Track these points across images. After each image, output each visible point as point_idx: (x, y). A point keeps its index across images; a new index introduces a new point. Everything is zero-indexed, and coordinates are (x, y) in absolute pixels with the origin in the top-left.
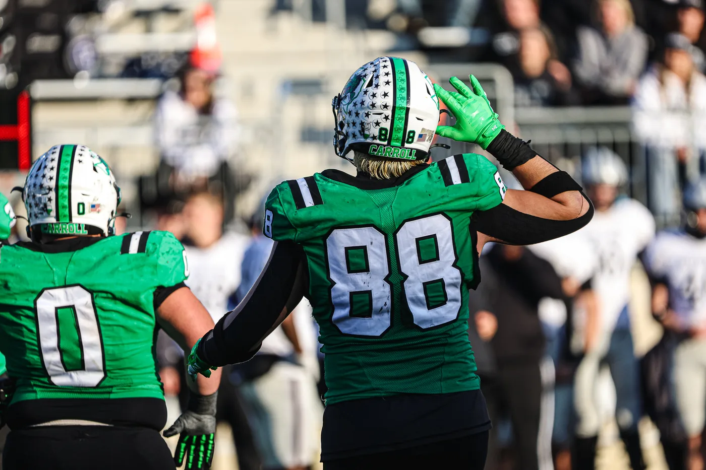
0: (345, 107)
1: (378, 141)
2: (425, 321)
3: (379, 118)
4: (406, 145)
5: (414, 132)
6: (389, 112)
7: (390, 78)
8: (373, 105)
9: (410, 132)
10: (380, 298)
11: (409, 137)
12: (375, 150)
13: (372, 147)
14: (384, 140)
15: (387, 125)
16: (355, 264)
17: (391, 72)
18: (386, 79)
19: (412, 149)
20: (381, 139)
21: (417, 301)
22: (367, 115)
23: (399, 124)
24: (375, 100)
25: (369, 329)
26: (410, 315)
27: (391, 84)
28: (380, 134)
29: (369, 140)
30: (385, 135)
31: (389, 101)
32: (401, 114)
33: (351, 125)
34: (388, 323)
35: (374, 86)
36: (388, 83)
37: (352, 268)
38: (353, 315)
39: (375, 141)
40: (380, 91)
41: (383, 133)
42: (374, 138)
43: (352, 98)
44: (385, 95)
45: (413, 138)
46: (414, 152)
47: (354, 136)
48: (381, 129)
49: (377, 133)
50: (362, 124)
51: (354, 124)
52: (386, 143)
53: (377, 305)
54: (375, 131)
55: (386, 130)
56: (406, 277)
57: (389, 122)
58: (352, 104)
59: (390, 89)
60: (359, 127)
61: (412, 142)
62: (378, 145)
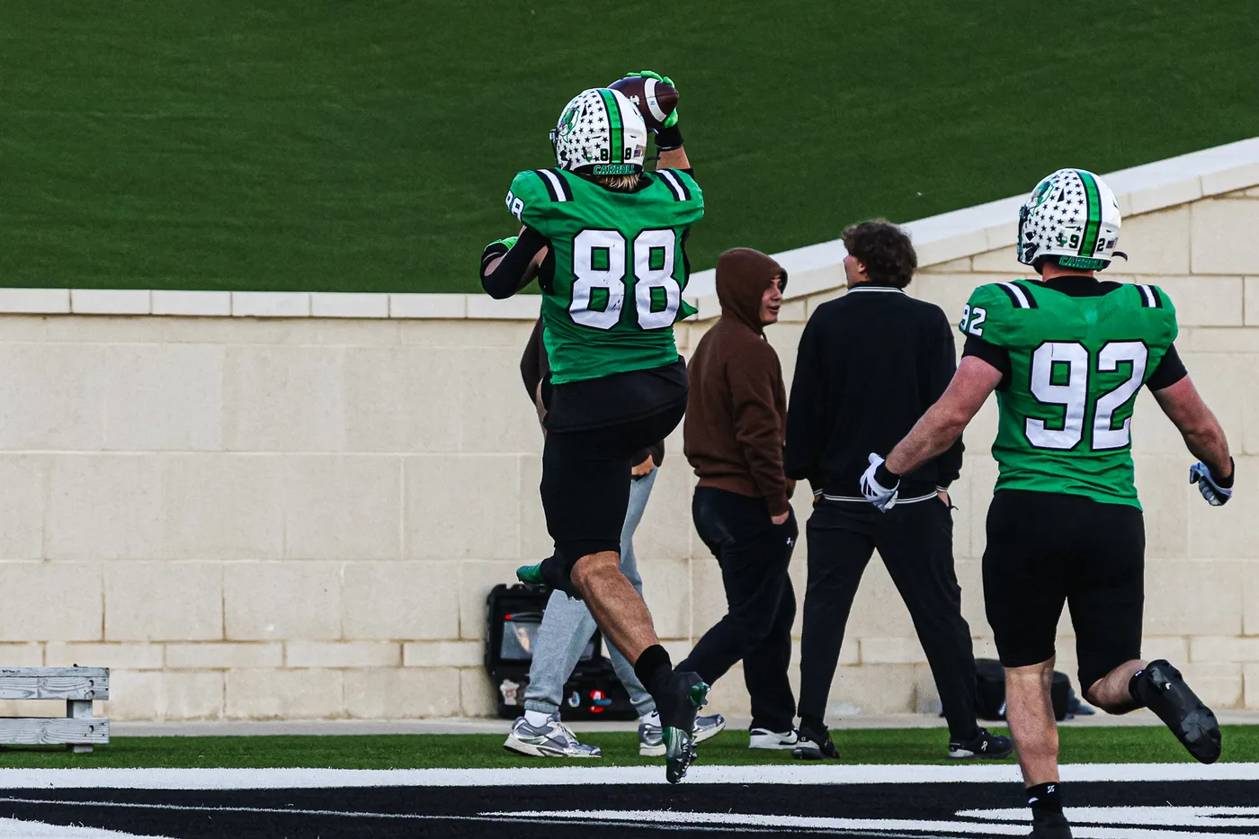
0: (565, 137)
1: (601, 162)
2: (647, 323)
3: (599, 141)
4: (626, 161)
5: (630, 149)
6: (607, 135)
7: (602, 105)
8: (592, 131)
9: (627, 149)
10: (615, 295)
11: (627, 154)
12: (599, 170)
13: (596, 168)
14: (606, 160)
15: (606, 146)
16: (599, 262)
17: (601, 100)
18: (598, 106)
19: (630, 164)
20: (603, 160)
21: (644, 303)
22: (587, 140)
23: (617, 144)
24: (592, 126)
25: (600, 322)
26: (636, 315)
27: (604, 109)
28: (602, 155)
29: (593, 162)
30: (606, 155)
31: (605, 124)
32: (616, 134)
33: (573, 152)
34: (616, 320)
35: (588, 114)
36: (600, 109)
37: (596, 266)
38: (590, 308)
39: (598, 162)
40: (595, 118)
41: (604, 154)
42: (597, 159)
43: (570, 128)
44: (601, 120)
45: (630, 154)
46: (633, 167)
47: (578, 160)
48: (602, 150)
49: (599, 155)
50: (584, 148)
51: (576, 150)
52: (608, 162)
53: (611, 303)
54: (597, 153)
55: (606, 150)
56: (638, 280)
57: (608, 142)
58: (571, 133)
59: (604, 114)
60: (581, 152)
61: (629, 158)
62: (601, 165)
